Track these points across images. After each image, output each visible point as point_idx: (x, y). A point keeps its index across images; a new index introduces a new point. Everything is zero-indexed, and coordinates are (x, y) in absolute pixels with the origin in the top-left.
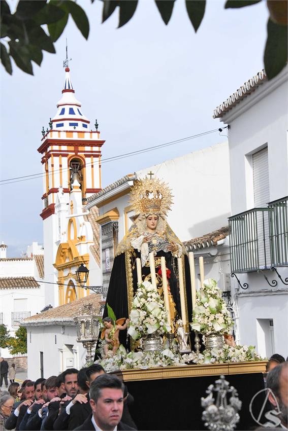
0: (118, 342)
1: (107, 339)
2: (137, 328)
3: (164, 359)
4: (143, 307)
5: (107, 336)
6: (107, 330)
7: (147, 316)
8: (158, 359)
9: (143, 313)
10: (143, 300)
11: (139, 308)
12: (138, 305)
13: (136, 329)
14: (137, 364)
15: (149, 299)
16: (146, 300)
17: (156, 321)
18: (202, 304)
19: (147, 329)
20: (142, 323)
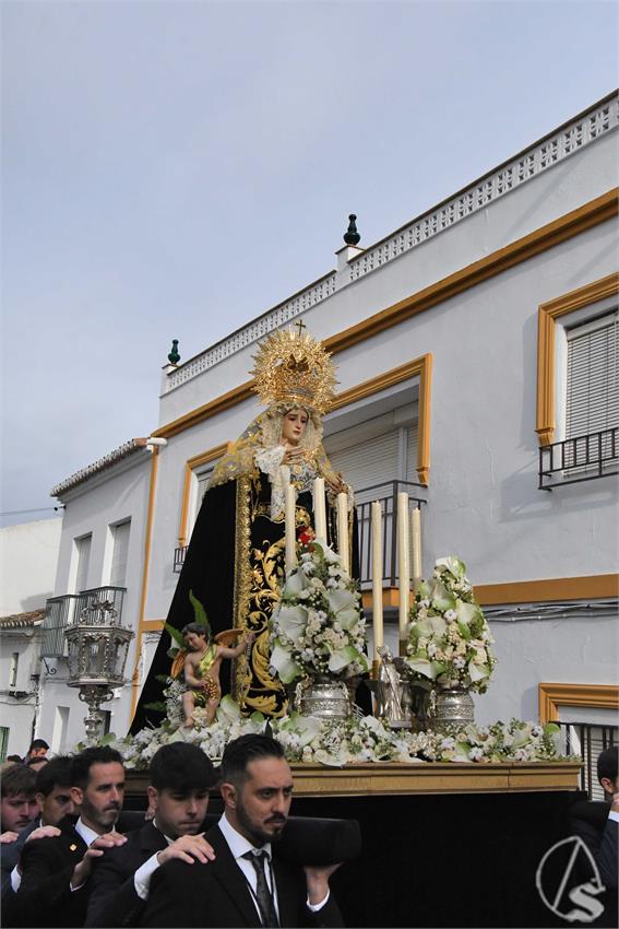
0: (219, 689)
1: (190, 678)
2: (299, 653)
3: (371, 741)
4: (318, 598)
5: (189, 669)
6: (190, 656)
7: (328, 624)
8: (356, 739)
9: (317, 618)
10: (316, 582)
11: (305, 602)
12: (304, 595)
13: (293, 656)
14: (314, 751)
15: (331, 582)
16: (325, 583)
17: (346, 640)
18: (440, 613)
19: (326, 657)
20: (314, 642)
